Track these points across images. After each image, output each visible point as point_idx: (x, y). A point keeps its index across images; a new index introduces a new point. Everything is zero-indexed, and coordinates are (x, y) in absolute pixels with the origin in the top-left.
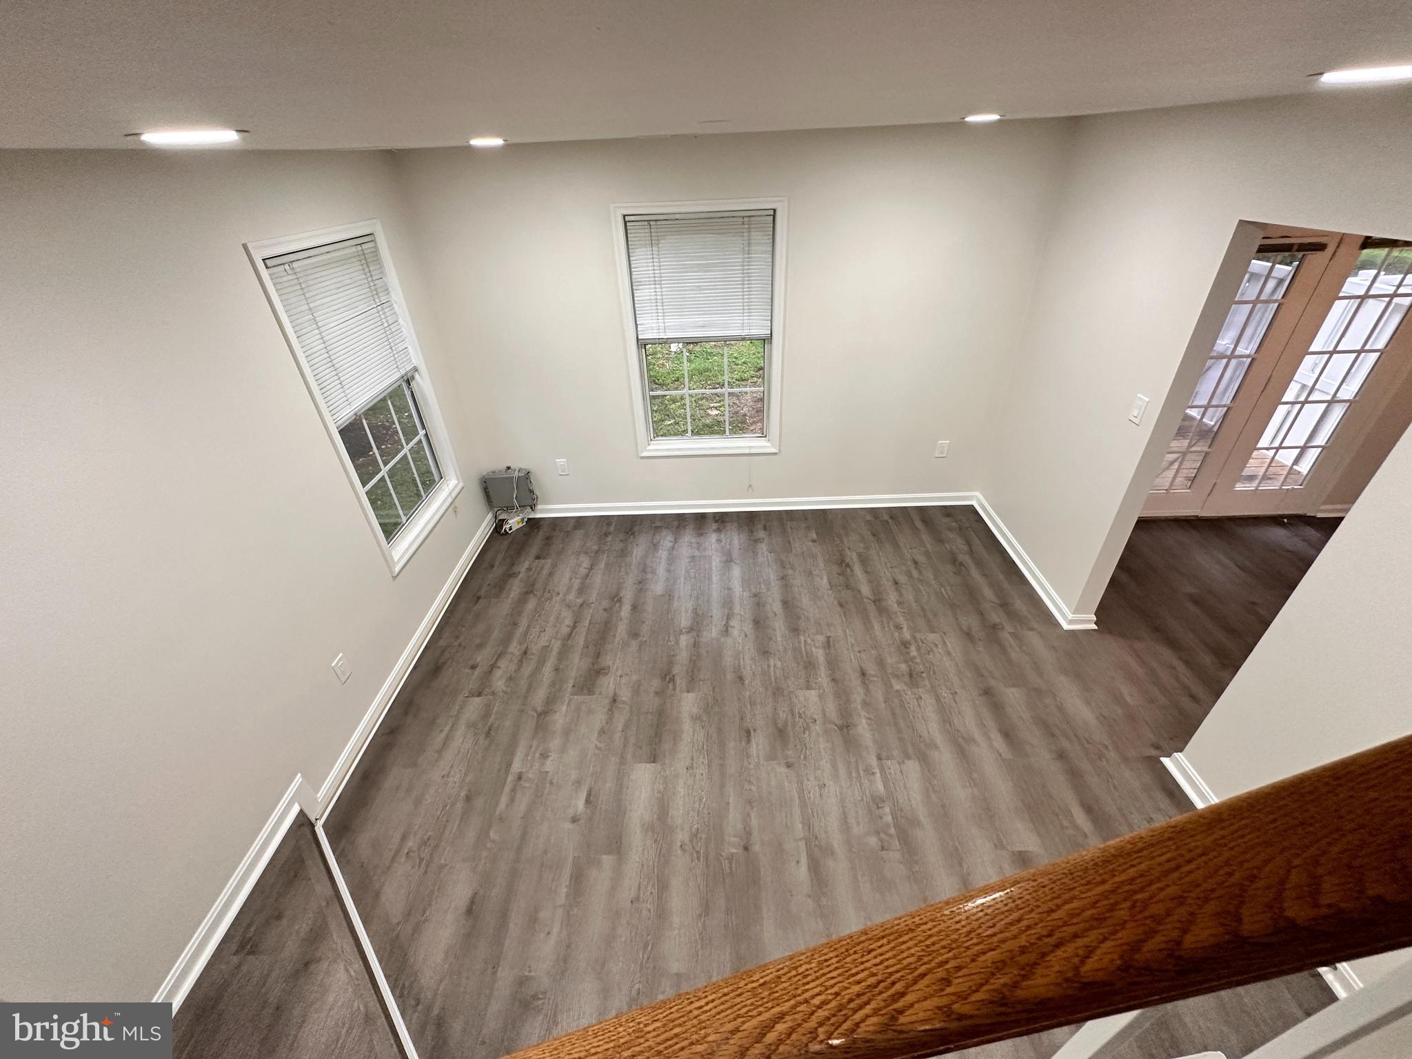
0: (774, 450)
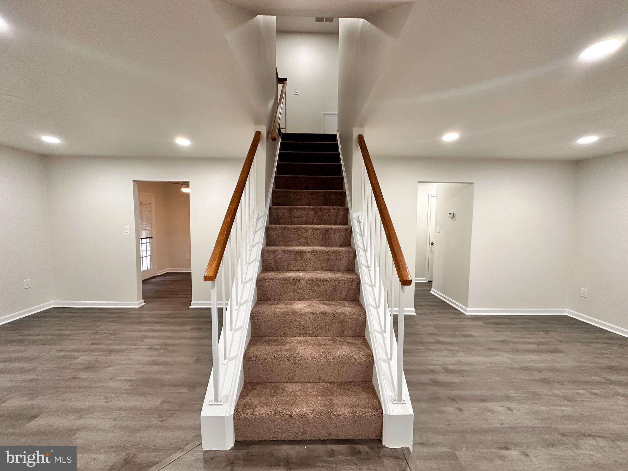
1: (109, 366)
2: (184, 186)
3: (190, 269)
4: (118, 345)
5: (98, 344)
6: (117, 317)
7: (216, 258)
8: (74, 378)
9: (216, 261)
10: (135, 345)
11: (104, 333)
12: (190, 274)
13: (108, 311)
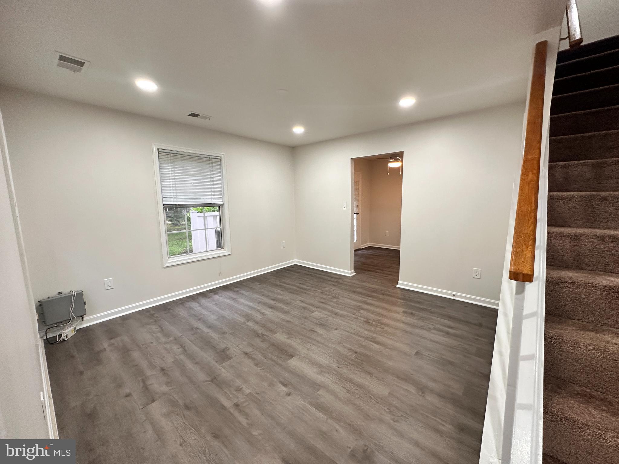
0: (229, 253)
1: (336, 329)
2: (390, 161)
3: (399, 247)
4: (340, 309)
5: (326, 304)
6: (336, 282)
7: (528, 242)
8: (312, 331)
9: (530, 247)
10: (353, 313)
11: (329, 295)
12: (398, 252)
13: (329, 275)
